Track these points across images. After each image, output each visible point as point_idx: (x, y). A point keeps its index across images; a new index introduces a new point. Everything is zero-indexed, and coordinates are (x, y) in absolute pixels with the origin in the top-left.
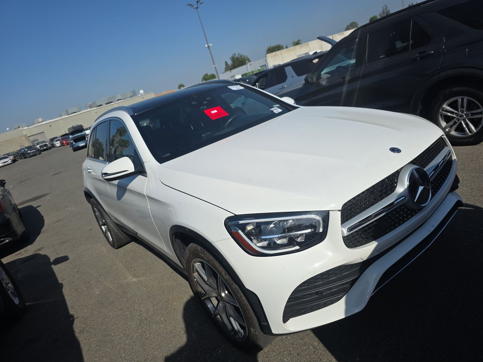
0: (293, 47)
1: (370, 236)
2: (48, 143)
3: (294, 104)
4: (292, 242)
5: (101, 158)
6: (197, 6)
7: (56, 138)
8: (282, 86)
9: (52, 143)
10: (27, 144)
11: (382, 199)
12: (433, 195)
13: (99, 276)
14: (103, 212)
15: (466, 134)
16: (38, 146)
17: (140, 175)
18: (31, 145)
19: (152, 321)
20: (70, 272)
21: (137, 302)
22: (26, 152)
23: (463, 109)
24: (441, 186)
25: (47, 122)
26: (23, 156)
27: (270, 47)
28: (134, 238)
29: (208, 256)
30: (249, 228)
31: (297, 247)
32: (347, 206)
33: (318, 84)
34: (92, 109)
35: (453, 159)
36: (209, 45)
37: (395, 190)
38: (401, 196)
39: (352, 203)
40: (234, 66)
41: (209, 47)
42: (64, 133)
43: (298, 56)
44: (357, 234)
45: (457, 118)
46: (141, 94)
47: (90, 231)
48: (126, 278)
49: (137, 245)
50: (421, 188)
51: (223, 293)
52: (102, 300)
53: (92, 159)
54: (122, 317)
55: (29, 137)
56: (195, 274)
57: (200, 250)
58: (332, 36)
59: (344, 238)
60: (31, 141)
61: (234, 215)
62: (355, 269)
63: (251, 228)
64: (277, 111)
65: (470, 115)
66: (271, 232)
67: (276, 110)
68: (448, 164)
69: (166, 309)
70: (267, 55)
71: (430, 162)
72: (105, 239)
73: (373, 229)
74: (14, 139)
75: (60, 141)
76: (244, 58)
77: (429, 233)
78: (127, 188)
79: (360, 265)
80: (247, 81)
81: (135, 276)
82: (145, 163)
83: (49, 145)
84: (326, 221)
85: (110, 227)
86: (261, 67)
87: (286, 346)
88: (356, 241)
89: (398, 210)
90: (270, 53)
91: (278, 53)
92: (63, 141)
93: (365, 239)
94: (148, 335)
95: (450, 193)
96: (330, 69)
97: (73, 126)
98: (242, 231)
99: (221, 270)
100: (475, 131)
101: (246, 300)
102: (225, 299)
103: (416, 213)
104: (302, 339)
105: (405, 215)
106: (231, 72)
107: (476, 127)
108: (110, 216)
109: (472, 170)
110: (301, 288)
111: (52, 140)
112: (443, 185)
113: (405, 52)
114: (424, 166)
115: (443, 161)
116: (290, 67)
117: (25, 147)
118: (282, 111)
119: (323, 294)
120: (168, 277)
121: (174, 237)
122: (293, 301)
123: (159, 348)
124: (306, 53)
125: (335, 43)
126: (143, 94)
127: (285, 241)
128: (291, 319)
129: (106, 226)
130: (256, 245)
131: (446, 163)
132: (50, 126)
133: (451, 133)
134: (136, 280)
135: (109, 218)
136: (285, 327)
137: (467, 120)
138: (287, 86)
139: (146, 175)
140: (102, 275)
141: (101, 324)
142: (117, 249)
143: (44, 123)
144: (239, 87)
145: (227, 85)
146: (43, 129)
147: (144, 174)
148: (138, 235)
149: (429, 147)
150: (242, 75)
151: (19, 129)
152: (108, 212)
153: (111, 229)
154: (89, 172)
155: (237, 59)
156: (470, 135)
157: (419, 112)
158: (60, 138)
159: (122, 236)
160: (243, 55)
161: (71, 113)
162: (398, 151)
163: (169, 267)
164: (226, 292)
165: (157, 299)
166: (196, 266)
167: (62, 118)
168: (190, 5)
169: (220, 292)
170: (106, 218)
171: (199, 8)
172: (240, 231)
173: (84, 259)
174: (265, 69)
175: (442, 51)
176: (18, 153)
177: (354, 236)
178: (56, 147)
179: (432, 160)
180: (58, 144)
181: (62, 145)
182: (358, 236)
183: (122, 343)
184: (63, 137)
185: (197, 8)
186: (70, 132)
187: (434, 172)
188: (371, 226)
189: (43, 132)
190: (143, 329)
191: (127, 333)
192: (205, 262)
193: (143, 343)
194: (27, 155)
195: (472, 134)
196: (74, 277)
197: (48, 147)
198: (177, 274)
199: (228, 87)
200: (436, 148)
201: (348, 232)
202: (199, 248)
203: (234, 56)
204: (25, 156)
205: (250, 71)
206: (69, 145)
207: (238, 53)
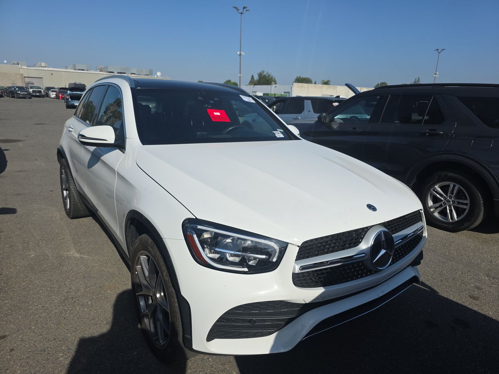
0: (322, 85)
1: (320, 281)
2: (42, 91)
3: (298, 135)
4: (243, 262)
5: (88, 122)
6: (242, 12)
7: (53, 88)
8: (297, 117)
9: (47, 92)
10: (20, 84)
11: (343, 249)
12: (393, 262)
13: (41, 239)
14: (69, 176)
15: (447, 220)
16: (31, 90)
17: (119, 149)
18: (24, 86)
19: (78, 302)
20: (12, 226)
21: (71, 278)
22: (16, 92)
23: (452, 195)
24: (403, 257)
25: (50, 69)
26: (12, 94)
27: (300, 77)
28: (93, 213)
29: (156, 252)
30: (206, 236)
31: (246, 270)
32: (307, 244)
33: (329, 126)
34: (101, 73)
35: (424, 235)
36: (241, 53)
37: (359, 245)
38: (362, 252)
39: (313, 243)
40: (259, 82)
41: (240, 55)
42: (64, 87)
43: (323, 95)
44: (308, 275)
45: (444, 202)
46: (157, 76)
47: (50, 192)
48: (68, 251)
49: (94, 221)
50: (383, 252)
51: (158, 293)
52: (34, 265)
53: (78, 118)
54: (48, 289)
55: (24, 77)
56: (138, 267)
57: (150, 243)
58: (361, 89)
59: (294, 274)
60: (26, 82)
61: (195, 218)
62: (295, 309)
63: (209, 237)
64: (279, 136)
65: (456, 203)
66: (226, 247)
67: (279, 134)
68: (417, 238)
69: (97, 294)
70: (294, 83)
71: (401, 230)
72: (63, 205)
73: (325, 275)
74: (8, 74)
75: (57, 93)
76: (272, 78)
77: (378, 297)
78: (101, 158)
79: (301, 306)
80: (267, 101)
81: (79, 251)
82: (127, 139)
83: (43, 93)
84: (282, 253)
85: (72, 193)
86: (284, 92)
87: (204, 367)
88: (305, 282)
89: (355, 265)
90: (297, 82)
91: (306, 85)
92: (60, 94)
93: (314, 283)
94: (68, 315)
95: (410, 267)
96: (346, 116)
97: (75, 83)
98: (197, 236)
99: (164, 269)
100: (456, 220)
101: (178, 308)
102: (159, 301)
103: (371, 274)
104: (223, 364)
105: (360, 272)
106: (254, 87)
107: (458, 216)
108: (76, 183)
109: (441, 254)
110: (236, 311)
111: (48, 89)
112: (406, 256)
113: (418, 124)
114: (393, 232)
115: (413, 233)
116: (310, 102)
117: (17, 86)
118: (284, 137)
119: (256, 324)
120: (113, 263)
121: (129, 222)
122: (223, 322)
123: (74, 331)
124: (331, 96)
125: (358, 93)
126: (160, 76)
127: (237, 259)
128: (216, 340)
129: (68, 192)
130: (206, 254)
131: (416, 236)
132: (52, 74)
133: (435, 214)
134: (78, 256)
135: (73, 184)
136: (207, 345)
137: (452, 206)
138: (301, 118)
139: (124, 151)
140: (45, 239)
141: (23, 289)
142: (71, 218)
143: (46, 69)
144: (250, 100)
145: (240, 93)
146: (43, 75)
147: (123, 150)
148: (98, 213)
149: (404, 216)
150: (264, 94)
151: (18, 65)
152: (75, 178)
153: (72, 196)
154: (69, 131)
155: (265, 76)
156: (451, 222)
157: (412, 184)
158: (57, 90)
159: (81, 207)
160: (271, 75)
161: (78, 69)
162: (374, 209)
163: (118, 254)
164: (162, 294)
165: (92, 281)
166: (141, 259)
167: (67, 70)
168: (236, 8)
169: (156, 292)
170: (71, 183)
171: (243, 14)
172: (195, 236)
173: (33, 218)
174: (288, 96)
175: (450, 135)
176: (7, 89)
177: (305, 276)
178: (50, 97)
179: (404, 229)
180: (53, 95)
181: (57, 97)
182: (309, 278)
183: (37, 314)
184: (61, 90)
185: (242, 13)
186: (70, 87)
187: (401, 240)
188: (325, 271)
189: (42, 78)
190: (65, 307)
191: (47, 306)
192: (151, 257)
193: (59, 321)
194: (16, 95)
195: (453, 221)
196: (14, 232)
197: (42, 95)
198: (123, 263)
199: (240, 95)
200: (411, 219)
201: (300, 269)
202: (150, 241)
203: (262, 72)
204: (13, 95)
205: (272, 93)
206: (64, 100)
207: (267, 72)
